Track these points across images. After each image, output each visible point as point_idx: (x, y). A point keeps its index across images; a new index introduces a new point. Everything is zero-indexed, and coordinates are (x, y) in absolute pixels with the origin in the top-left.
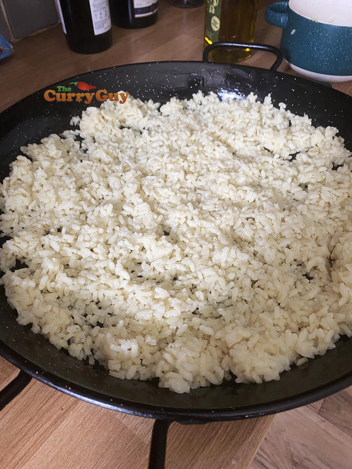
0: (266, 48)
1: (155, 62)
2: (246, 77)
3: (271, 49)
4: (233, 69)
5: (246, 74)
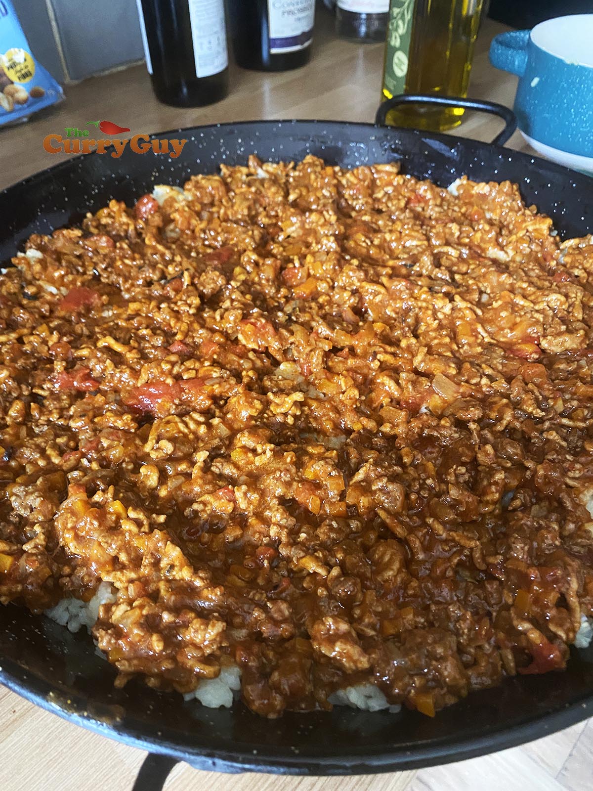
0: (489, 108)
1: (290, 121)
2: (447, 154)
3: (497, 109)
4: (424, 140)
5: (448, 148)
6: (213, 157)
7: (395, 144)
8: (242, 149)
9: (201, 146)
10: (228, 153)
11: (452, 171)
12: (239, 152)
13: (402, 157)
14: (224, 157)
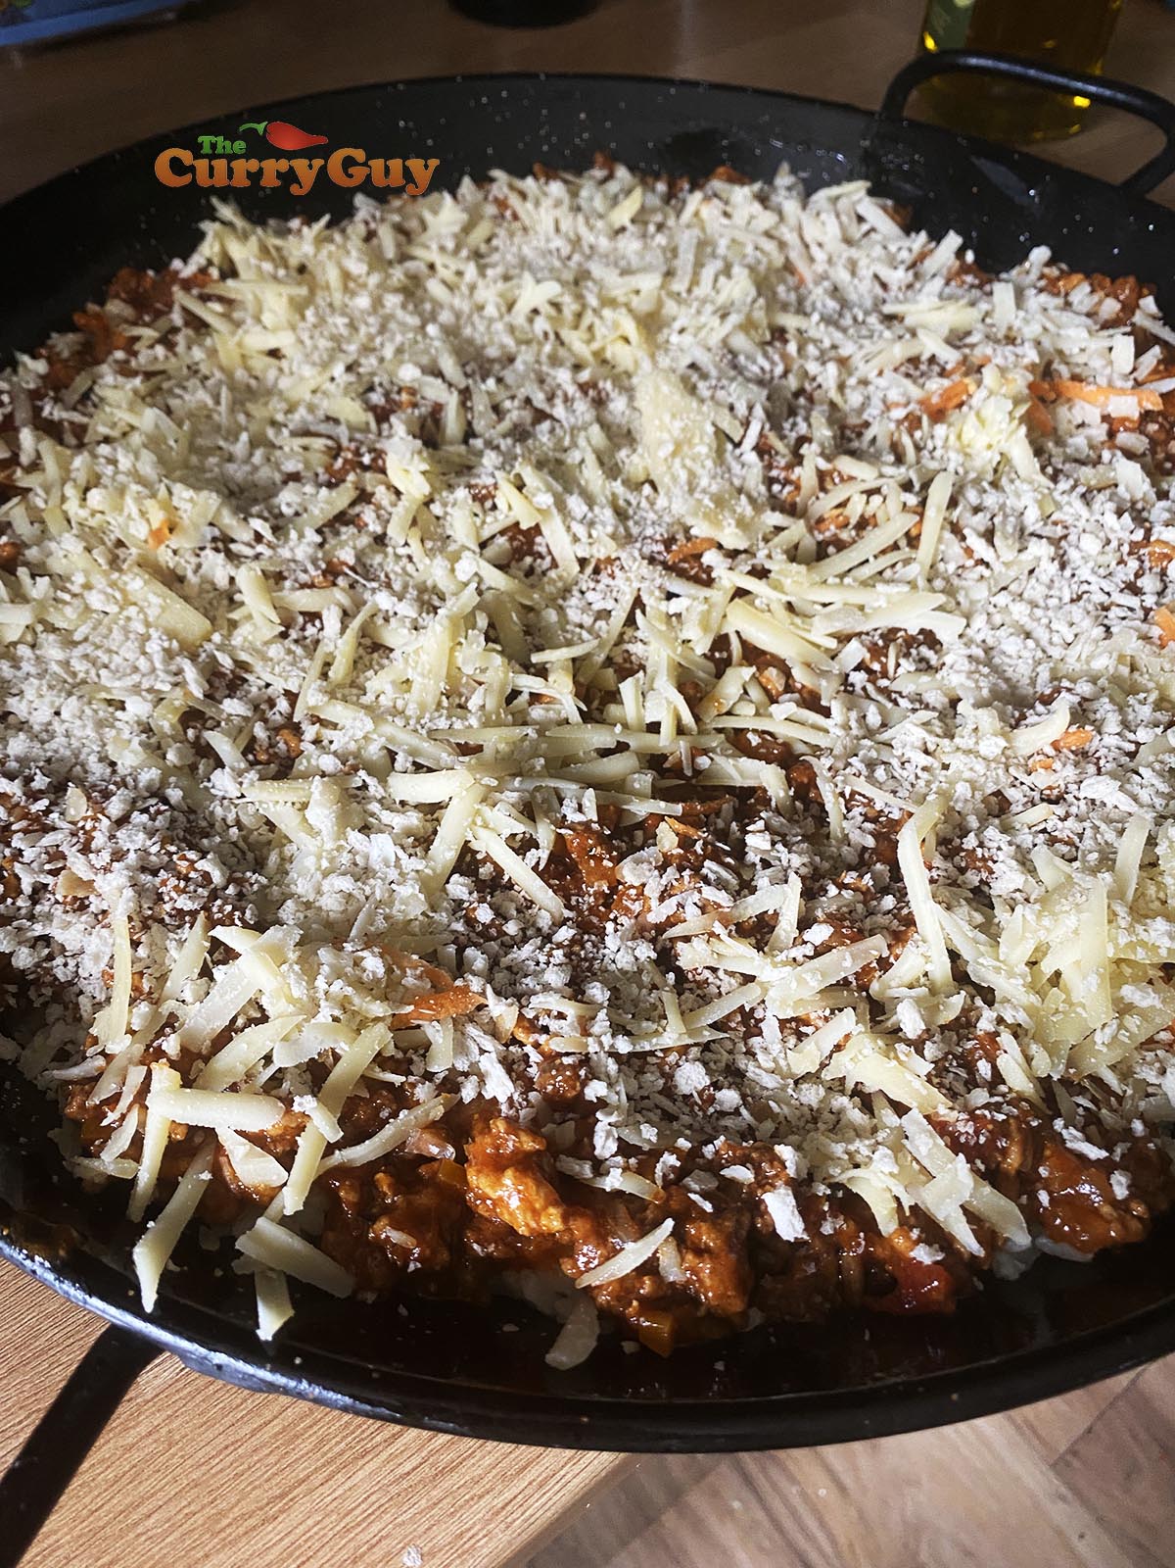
2: (1019, 199)
4: (974, 159)
5: (1023, 186)
6: (521, 146)
7: (912, 162)
8: (586, 136)
9: (498, 119)
10: (554, 139)
11: (1022, 238)
12: (577, 141)
13: (920, 193)
14: (545, 148)
